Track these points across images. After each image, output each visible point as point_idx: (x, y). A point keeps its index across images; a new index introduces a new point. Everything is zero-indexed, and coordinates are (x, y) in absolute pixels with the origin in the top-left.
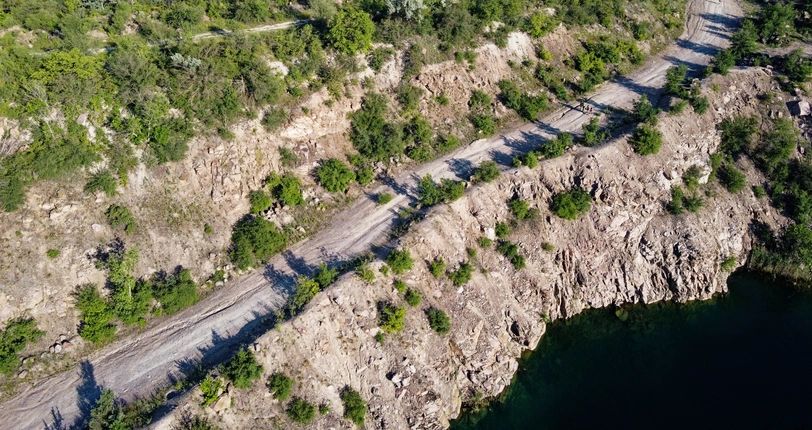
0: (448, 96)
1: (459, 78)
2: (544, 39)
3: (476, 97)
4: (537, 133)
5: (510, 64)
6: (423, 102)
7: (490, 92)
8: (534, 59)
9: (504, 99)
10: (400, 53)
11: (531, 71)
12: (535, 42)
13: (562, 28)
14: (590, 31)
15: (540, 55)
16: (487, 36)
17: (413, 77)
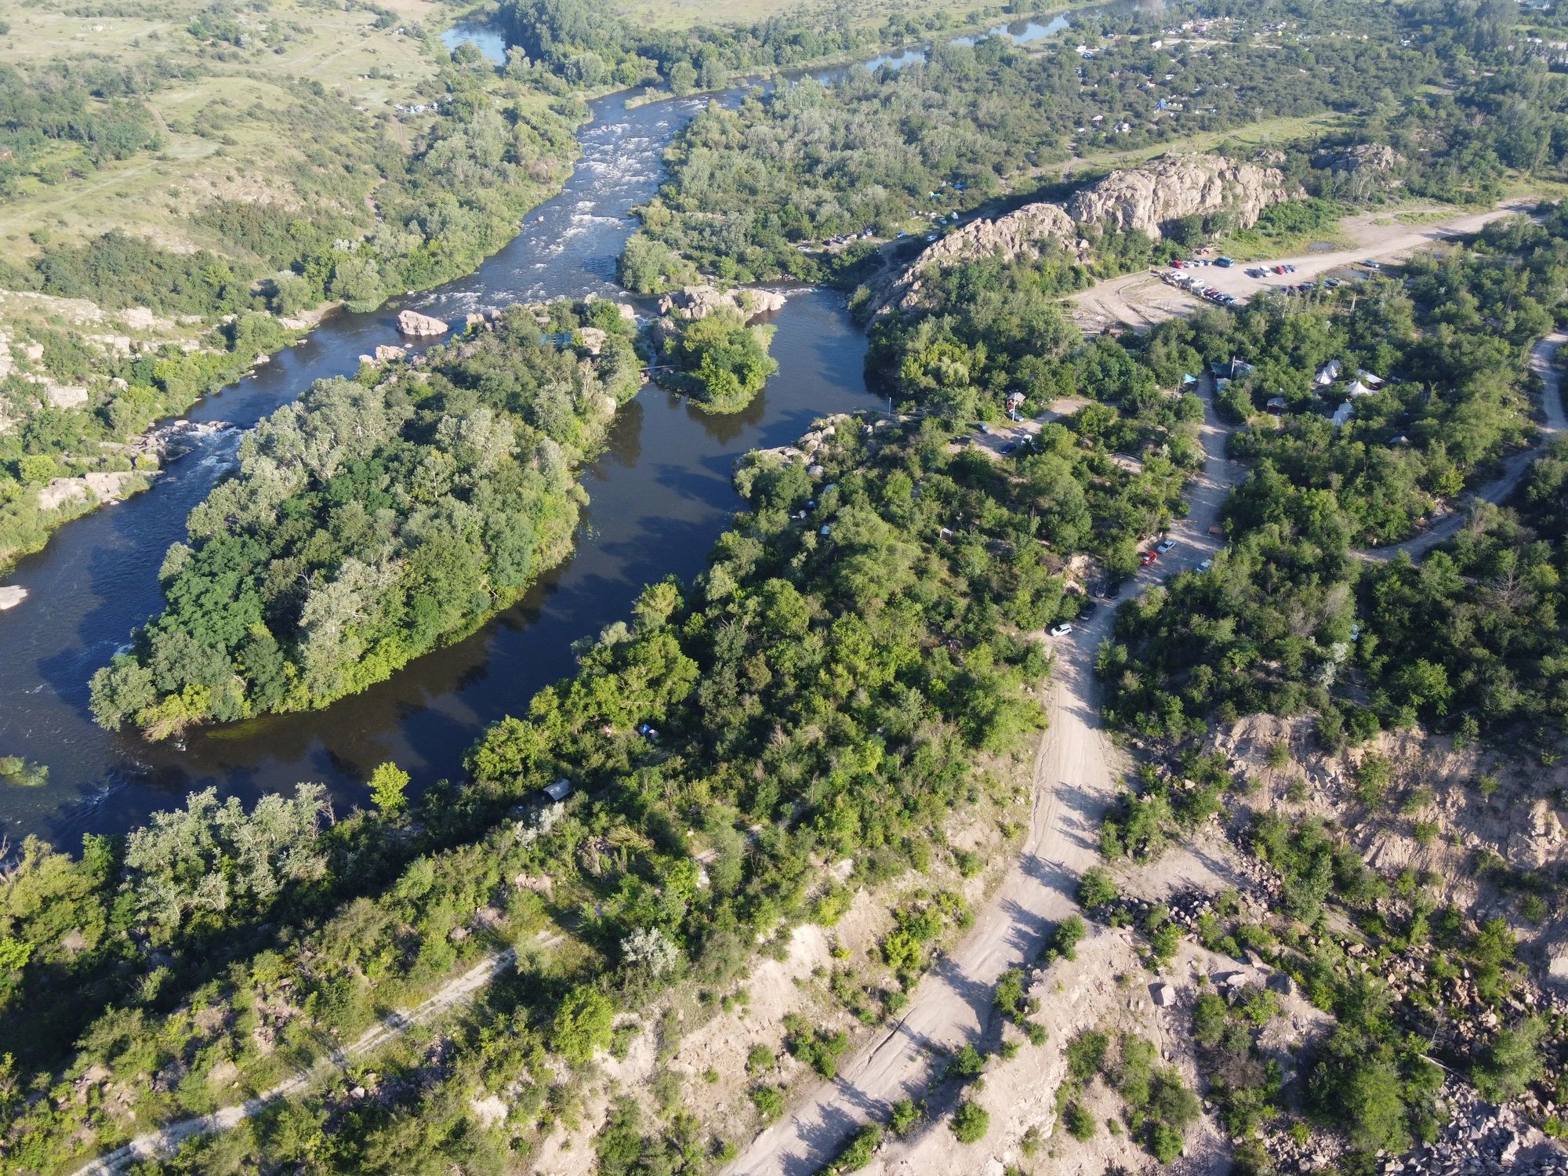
0: (718, 1068)
1: (731, 1039)
2: (838, 926)
3: (756, 1054)
4: (837, 1104)
5: (796, 981)
6: (686, 1087)
7: (772, 1039)
8: (828, 963)
9: (791, 1047)
10: (649, 1025)
11: (824, 983)
12: (828, 933)
13: (862, 896)
14: (901, 885)
15: (834, 952)
16: (762, 951)
17: (670, 1057)
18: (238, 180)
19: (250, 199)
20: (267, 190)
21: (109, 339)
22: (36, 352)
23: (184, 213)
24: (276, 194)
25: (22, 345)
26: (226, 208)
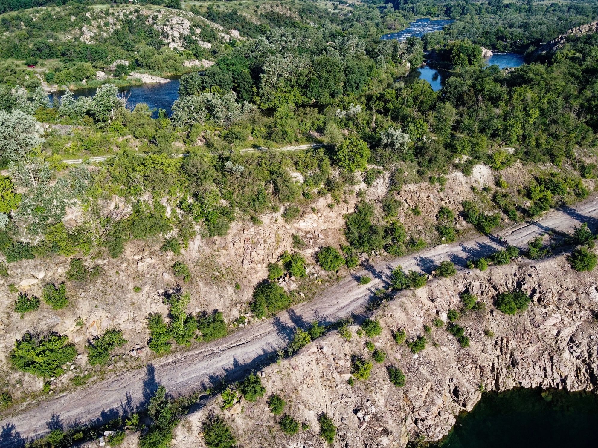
0: (421, 209)
1: (431, 196)
2: (502, 171)
3: (443, 211)
4: (489, 244)
5: (473, 189)
6: (401, 211)
7: (455, 209)
8: (493, 187)
9: (465, 215)
10: (387, 174)
11: (490, 196)
12: (495, 173)
13: (519, 164)
14: (542, 168)
15: (498, 184)
16: (456, 166)
17: (395, 193)
18: (280, 7)
19: (282, 13)
20: (289, 12)
21: (223, 35)
22: (198, 31)
23: (259, 13)
24: (292, 14)
25: (194, 27)
26: (274, 14)
